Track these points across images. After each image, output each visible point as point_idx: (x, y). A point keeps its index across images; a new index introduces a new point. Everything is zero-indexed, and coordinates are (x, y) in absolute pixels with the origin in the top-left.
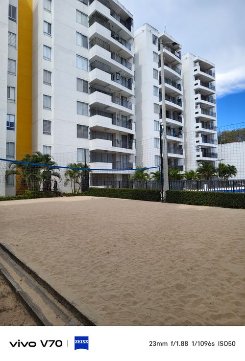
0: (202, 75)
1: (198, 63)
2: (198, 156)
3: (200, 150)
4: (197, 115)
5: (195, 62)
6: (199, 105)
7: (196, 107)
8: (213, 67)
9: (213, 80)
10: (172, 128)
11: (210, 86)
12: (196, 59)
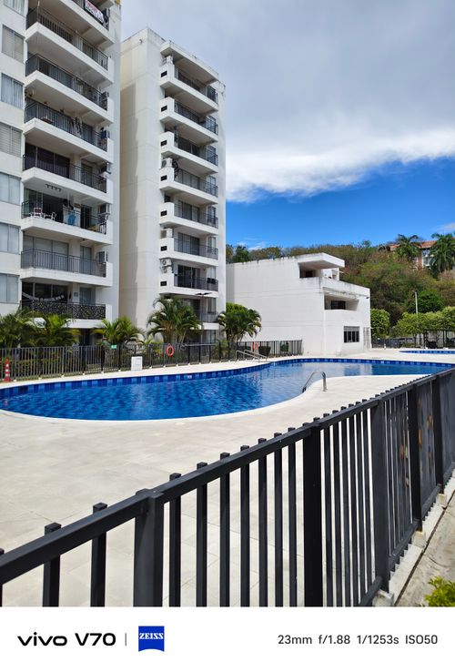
0: (182, 91)
1: (169, 59)
2: (164, 284)
3: (169, 269)
4: (165, 184)
5: (165, 55)
6: (169, 161)
7: (164, 164)
8: (214, 80)
9: (214, 110)
10: (77, 205)
11: (208, 124)
12: (165, 47)
